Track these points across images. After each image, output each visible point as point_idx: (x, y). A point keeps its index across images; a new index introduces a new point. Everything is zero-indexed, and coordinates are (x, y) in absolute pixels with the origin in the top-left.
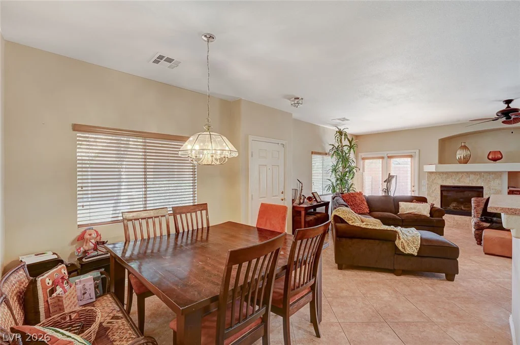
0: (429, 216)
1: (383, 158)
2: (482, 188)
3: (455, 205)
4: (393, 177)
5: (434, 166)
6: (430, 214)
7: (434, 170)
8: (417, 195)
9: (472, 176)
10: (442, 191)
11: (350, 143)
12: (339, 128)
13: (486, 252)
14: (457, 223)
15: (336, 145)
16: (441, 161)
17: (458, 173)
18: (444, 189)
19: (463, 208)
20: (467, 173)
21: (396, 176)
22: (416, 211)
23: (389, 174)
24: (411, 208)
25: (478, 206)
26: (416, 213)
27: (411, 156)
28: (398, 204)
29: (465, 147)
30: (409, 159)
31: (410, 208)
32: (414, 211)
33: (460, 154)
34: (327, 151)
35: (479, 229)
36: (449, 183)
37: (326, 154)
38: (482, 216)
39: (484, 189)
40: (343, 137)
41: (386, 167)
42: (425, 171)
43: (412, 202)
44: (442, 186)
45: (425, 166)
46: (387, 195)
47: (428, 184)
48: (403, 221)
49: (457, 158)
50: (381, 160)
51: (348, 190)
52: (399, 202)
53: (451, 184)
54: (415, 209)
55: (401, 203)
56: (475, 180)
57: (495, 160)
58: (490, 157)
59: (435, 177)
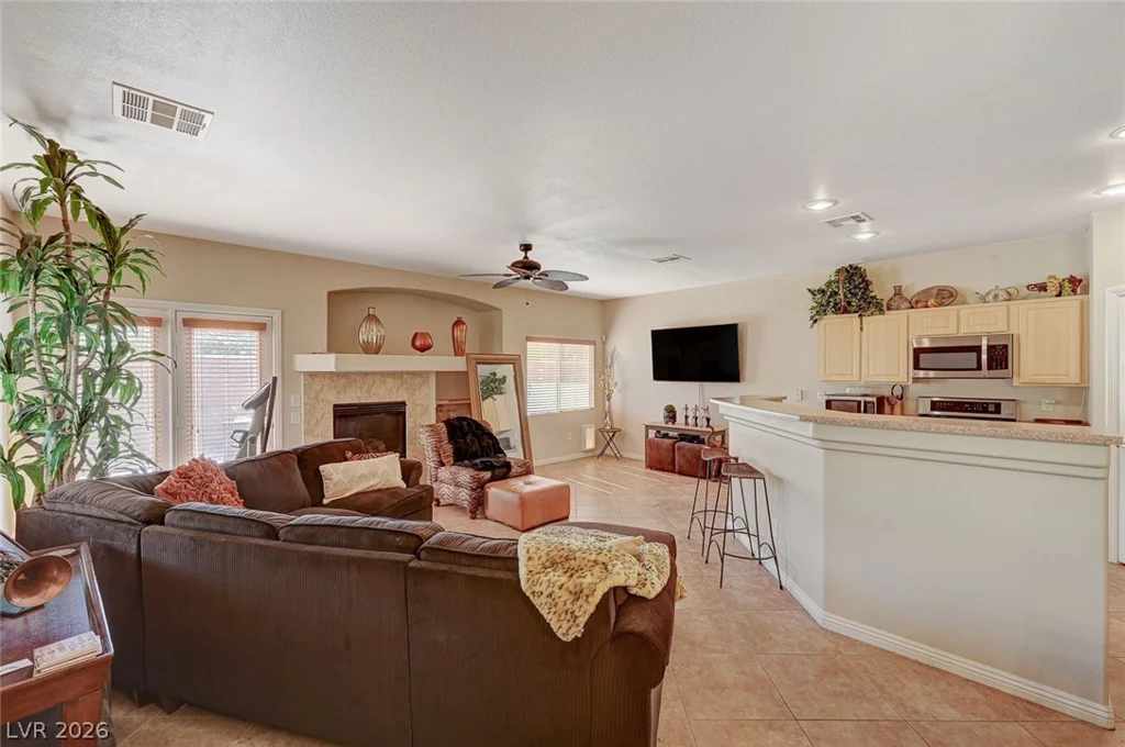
0: (405, 486)
2: (403, 405)
5: (332, 357)
6: (403, 479)
9: (390, 381)
10: (335, 419)
17: (366, 374)
18: (341, 412)
20: (382, 374)
22: (377, 480)
24: (363, 477)
25: (440, 441)
26: (378, 487)
27: (261, 327)
29: (374, 319)
30: (252, 336)
31: (360, 477)
32: (372, 483)
33: (371, 334)
35: (479, 486)
39: (407, 407)
42: (299, 370)
44: (337, 407)
45: (297, 357)
47: (305, 403)
49: (362, 342)
52: (321, 467)
53: (356, 401)
54: (374, 475)
55: (325, 469)
56: (394, 390)
57: (423, 349)
58: (418, 343)
59: (323, 387)
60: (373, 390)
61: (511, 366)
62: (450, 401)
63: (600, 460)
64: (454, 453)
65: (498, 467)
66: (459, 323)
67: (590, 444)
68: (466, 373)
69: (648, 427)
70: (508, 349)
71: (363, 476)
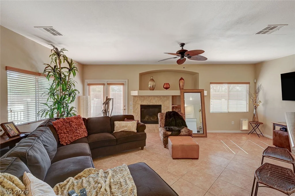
0: (136, 132)
1: (104, 84)
2: (160, 106)
3: (147, 117)
4: (110, 99)
5: (137, 91)
6: (137, 129)
7: (137, 95)
8: (127, 114)
9: (156, 99)
10: (141, 109)
11: (70, 65)
12: (56, 46)
13: (174, 158)
14: (149, 130)
15: (53, 65)
16: (141, 88)
17: (149, 96)
18: (143, 107)
19: (152, 119)
20: (154, 96)
21: (113, 99)
22: (127, 128)
23: (107, 97)
25: (162, 118)
26: (127, 130)
27: (123, 84)
28: (114, 124)
29: (152, 80)
30: (122, 87)
32: (125, 129)
33: (151, 84)
34: (41, 71)
35: (166, 137)
36: (145, 103)
37: (39, 74)
38: (165, 126)
39: (162, 107)
40: (62, 58)
41: (106, 92)
42: (132, 95)
43: (124, 121)
44: (141, 105)
45: (131, 92)
46: (105, 116)
47: (133, 104)
48: (117, 141)
49: (149, 87)
50: (102, 86)
51: (68, 114)
52: (115, 122)
53: (146, 104)
54: (126, 126)
55: (116, 122)
56: (158, 101)
57: (167, 88)
58: (165, 87)
59: (138, 99)
60: (151, 101)
61: (200, 93)
62: (178, 105)
63: (249, 136)
64: (165, 123)
65: (174, 131)
66: (182, 79)
67: (245, 127)
68: (180, 96)
69: (274, 125)
70: (200, 88)
71: (123, 126)
